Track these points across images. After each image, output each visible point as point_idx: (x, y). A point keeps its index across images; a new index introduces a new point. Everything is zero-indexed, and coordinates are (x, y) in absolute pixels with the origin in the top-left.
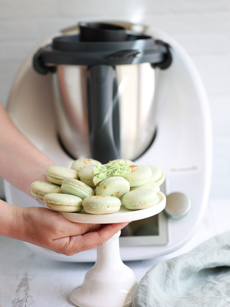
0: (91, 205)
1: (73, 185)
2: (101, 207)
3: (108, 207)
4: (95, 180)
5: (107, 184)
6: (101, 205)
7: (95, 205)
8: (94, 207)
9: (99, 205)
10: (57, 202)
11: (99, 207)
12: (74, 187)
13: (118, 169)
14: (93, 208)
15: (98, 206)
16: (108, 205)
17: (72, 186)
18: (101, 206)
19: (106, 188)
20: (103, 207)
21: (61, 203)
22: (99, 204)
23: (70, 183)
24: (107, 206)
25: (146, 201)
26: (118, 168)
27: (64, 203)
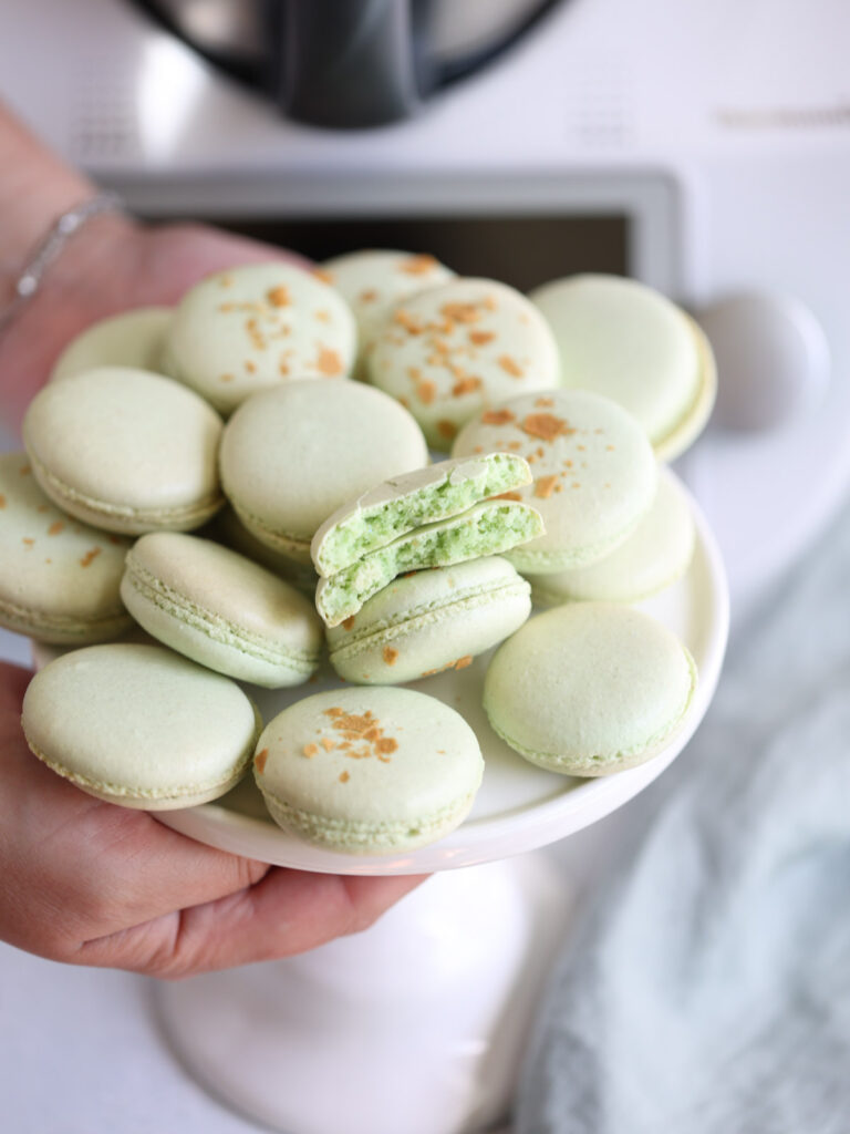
0: (314, 819)
1: (196, 625)
2: (371, 842)
3: (413, 832)
4: (330, 612)
5: (402, 634)
6: (373, 828)
7: (334, 823)
8: (328, 834)
9: (363, 827)
10: (110, 785)
11: (362, 837)
12: (201, 636)
13: (467, 530)
14: (323, 838)
15: (354, 831)
16: (414, 825)
17: (191, 631)
18: (369, 833)
19: (396, 658)
20: (382, 838)
21: (129, 789)
22: (360, 822)
23: (177, 608)
24: (406, 830)
25: (631, 749)
26: (470, 523)
27: (149, 791)
